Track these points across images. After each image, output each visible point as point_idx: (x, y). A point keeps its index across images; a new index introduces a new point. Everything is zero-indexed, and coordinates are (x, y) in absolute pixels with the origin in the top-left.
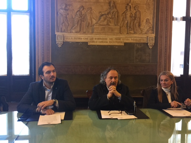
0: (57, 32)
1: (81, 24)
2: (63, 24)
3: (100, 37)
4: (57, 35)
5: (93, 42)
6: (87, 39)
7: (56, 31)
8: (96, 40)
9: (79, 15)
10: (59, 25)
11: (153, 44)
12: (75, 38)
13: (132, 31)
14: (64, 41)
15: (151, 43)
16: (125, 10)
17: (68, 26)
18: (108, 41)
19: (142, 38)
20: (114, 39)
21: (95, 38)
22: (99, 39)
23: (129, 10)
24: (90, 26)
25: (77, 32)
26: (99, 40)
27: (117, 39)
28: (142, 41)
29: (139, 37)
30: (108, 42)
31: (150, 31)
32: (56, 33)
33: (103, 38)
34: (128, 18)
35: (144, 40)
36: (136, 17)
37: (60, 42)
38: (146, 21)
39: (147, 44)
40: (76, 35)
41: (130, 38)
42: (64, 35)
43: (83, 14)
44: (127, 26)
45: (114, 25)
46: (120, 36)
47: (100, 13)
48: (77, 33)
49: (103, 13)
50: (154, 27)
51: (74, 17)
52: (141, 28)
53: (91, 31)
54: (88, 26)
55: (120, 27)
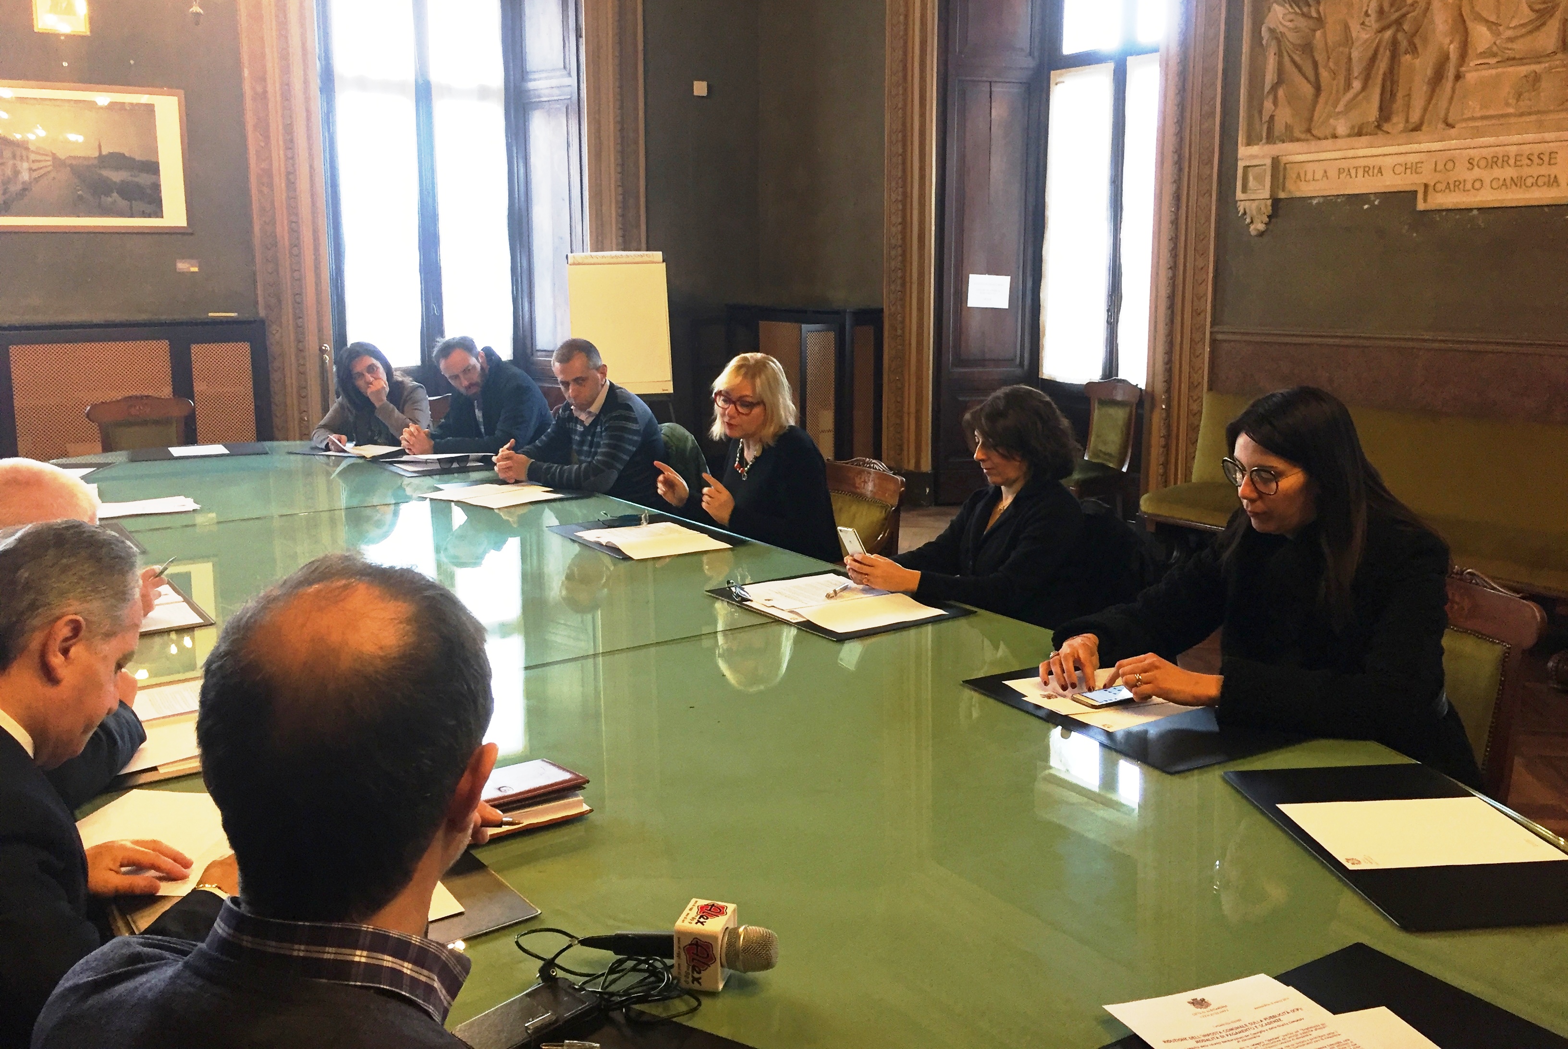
1: (1389, 74)
2: (1281, 92)
3: (1500, 151)
4: (1241, 164)
5: (1457, 186)
6: (1415, 168)
8: (1477, 172)
9: (1374, 16)
12: (1340, 171)
14: (1282, 195)
17: (1318, 96)
18: (1561, 169)
21: (1470, 161)
25: (1359, 132)
26: (1496, 173)
30: (1563, 182)
32: (1241, 152)
33: (1526, 149)
40: (1351, 153)
42: (1282, 160)
48: (1359, 134)
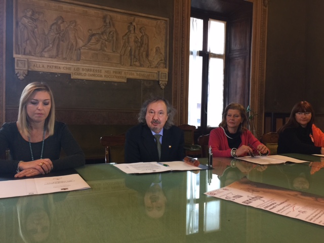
0: (16, 54)
1: (58, 45)
2: (28, 42)
3: (90, 68)
4: (16, 59)
5: (80, 74)
6: (69, 69)
7: (14, 52)
8: (84, 72)
9: (55, 30)
10: (19, 43)
11: (166, 83)
12: (48, 66)
13: (137, 63)
14: (30, 70)
15: (163, 81)
16: (127, 31)
17: (37, 45)
18: (103, 74)
19: (151, 74)
20: (112, 72)
21: (83, 69)
22: (88, 70)
23: (132, 32)
24: (74, 49)
25: (51, 57)
26: (89, 73)
27: (116, 72)
28: (151, 78)
29: (148, 71)
30: (103, 76)
31: (162, 65)
32: (15, 56)
33: (95, 69)
34: (132, 44)
35: (153, 76)
36: (143, 44)
37: (22, 71)
38: (157, 50)
39: (158, 81)
40: (51, 62)
41: (134, 72)
42: (30, 60)
43: (62, 29)
44: (131, 55)
45: (111, 51)
46: (120, 68)
47: (90, 31)
49: (94, 32)
50: (166, 59)
51: (46, 32)
52: (150, 59)
53: (75, 58)
54: (70, 49)
55: (121, 56)
